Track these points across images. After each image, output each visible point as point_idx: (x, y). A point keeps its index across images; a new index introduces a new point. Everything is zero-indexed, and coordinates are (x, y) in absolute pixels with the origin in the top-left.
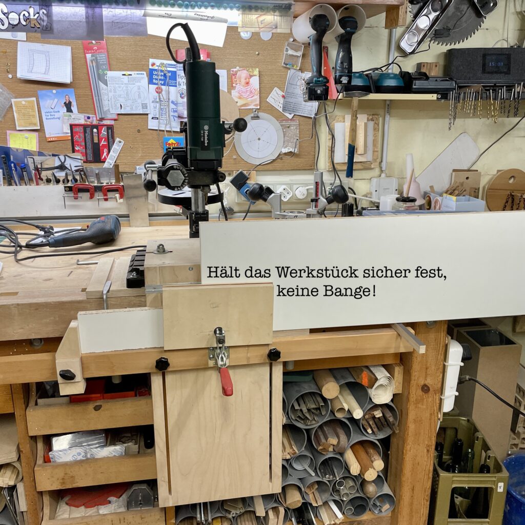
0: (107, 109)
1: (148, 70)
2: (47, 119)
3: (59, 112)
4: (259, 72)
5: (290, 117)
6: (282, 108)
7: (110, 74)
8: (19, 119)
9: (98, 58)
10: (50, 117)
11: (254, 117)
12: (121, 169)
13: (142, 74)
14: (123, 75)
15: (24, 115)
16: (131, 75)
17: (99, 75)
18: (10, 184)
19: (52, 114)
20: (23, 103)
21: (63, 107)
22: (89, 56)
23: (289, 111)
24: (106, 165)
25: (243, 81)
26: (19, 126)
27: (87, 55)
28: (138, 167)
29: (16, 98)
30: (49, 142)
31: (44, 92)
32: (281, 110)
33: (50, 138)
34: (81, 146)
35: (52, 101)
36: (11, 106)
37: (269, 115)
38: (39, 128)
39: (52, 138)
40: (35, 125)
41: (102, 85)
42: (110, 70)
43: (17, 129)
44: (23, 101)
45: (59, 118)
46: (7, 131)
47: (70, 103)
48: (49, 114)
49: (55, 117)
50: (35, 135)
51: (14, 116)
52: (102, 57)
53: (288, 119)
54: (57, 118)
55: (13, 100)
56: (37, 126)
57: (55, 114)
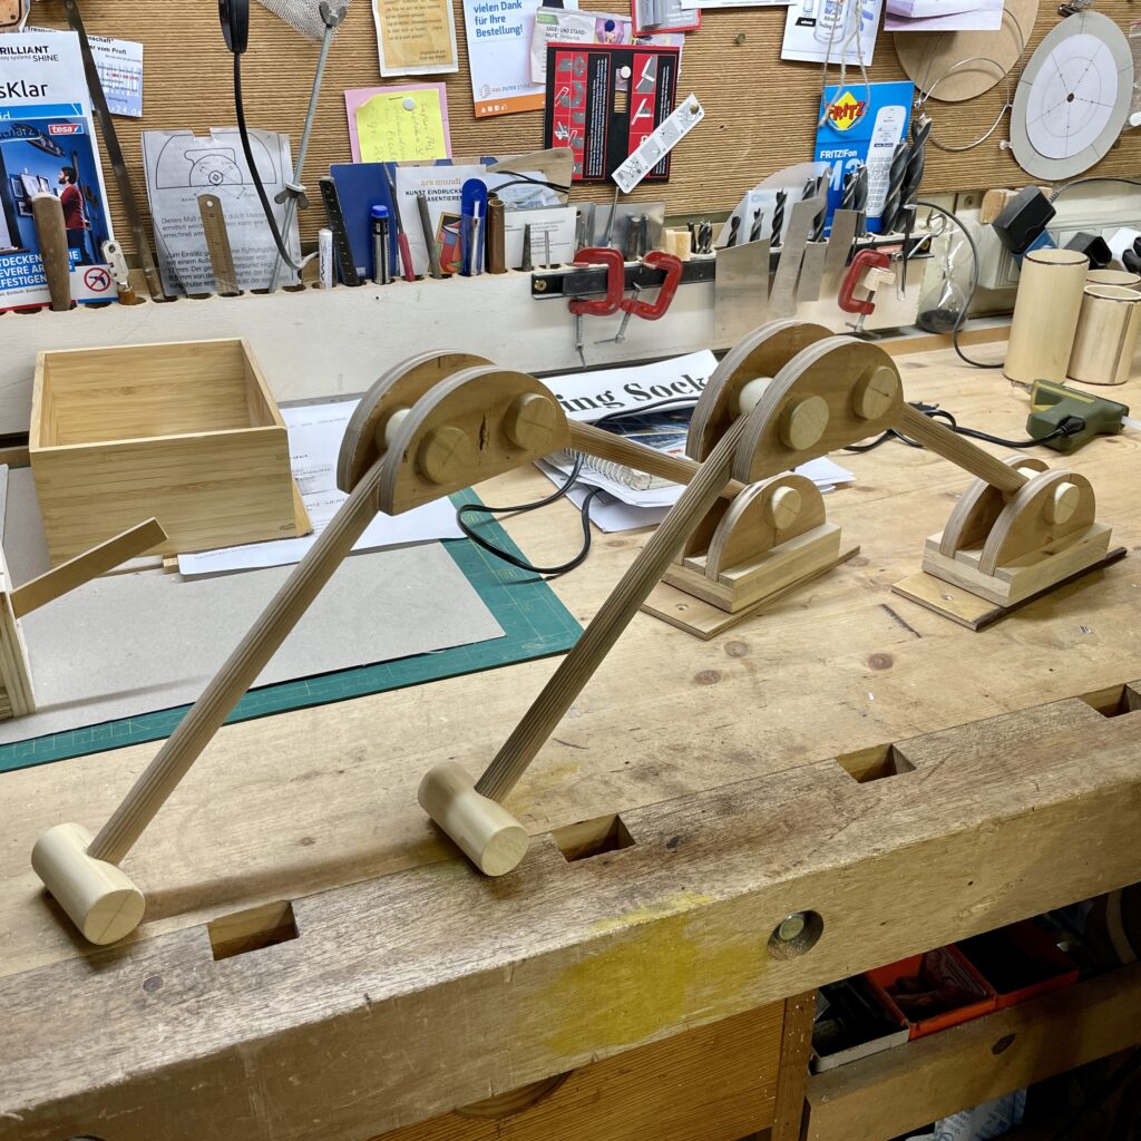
2: (479, 33)
3: (519, 5)
8: (389, 38)
30: (482, 119)
33: (486, 104)
34: (573, 125)
38: (456, 70)
39: (492, 103)
40: (442, 56)
43: (383, 75)
45: (517, 31)
48: (486, 15)
49: (507, 25)
50: (435, 91)
51: (373, 24)
54: (510, 31)
56: (451, 63)
57: (506, 13)
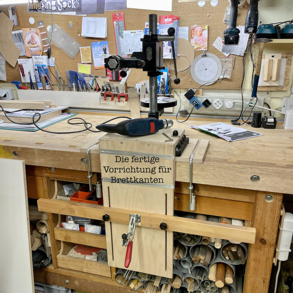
0: (123, 52)
1: (145, 29)
2: (95, 57)
3: (100, 53)
4: (208, 27)
5: (227, 55)
6: (221, 50)
7: (125, 32)
8: (83, 58)
9: (119, 24)
10: (96, 56)
11: (203, 56)
12: (128, 86)
13: (141, 31)
14: (131, 32)
15: (85, 55)
16: (135, 32)
17: (119, 33)
18: (78, 91)
19: (97, 55)
20: (85, 49)
21: (102, 51)
22: (115, 22)
23: (226, 51)
24: (121, 82)
25: (198, 33)
26: (83, 61)
27: (114, 22)
28: (136, 84)
29: (82, 46)
30: (96, 69)
31: (94, 43)
32: (221, 51)
33: (96, 67)
34: (110, 72)
35: (97, 48)
36: (79, 51)
37: (213, 54)
38: (91, 62)
39: (97, 67)
40: (90, 60)
41: (121, 38)
42: (125, 30)
43: (82, 63)
44: (85, 48)
45: (100, 57)
46: (78, 64)
47: (106, 49)
48: (96, 55)
49: (99, 56)
50: (89, 66)
51: (80, 56)
52: (121, 23)
53: (225, 57)
54: (99, 57)
55: (80, 48)
56: (90, 61)
57: (99, 55)
